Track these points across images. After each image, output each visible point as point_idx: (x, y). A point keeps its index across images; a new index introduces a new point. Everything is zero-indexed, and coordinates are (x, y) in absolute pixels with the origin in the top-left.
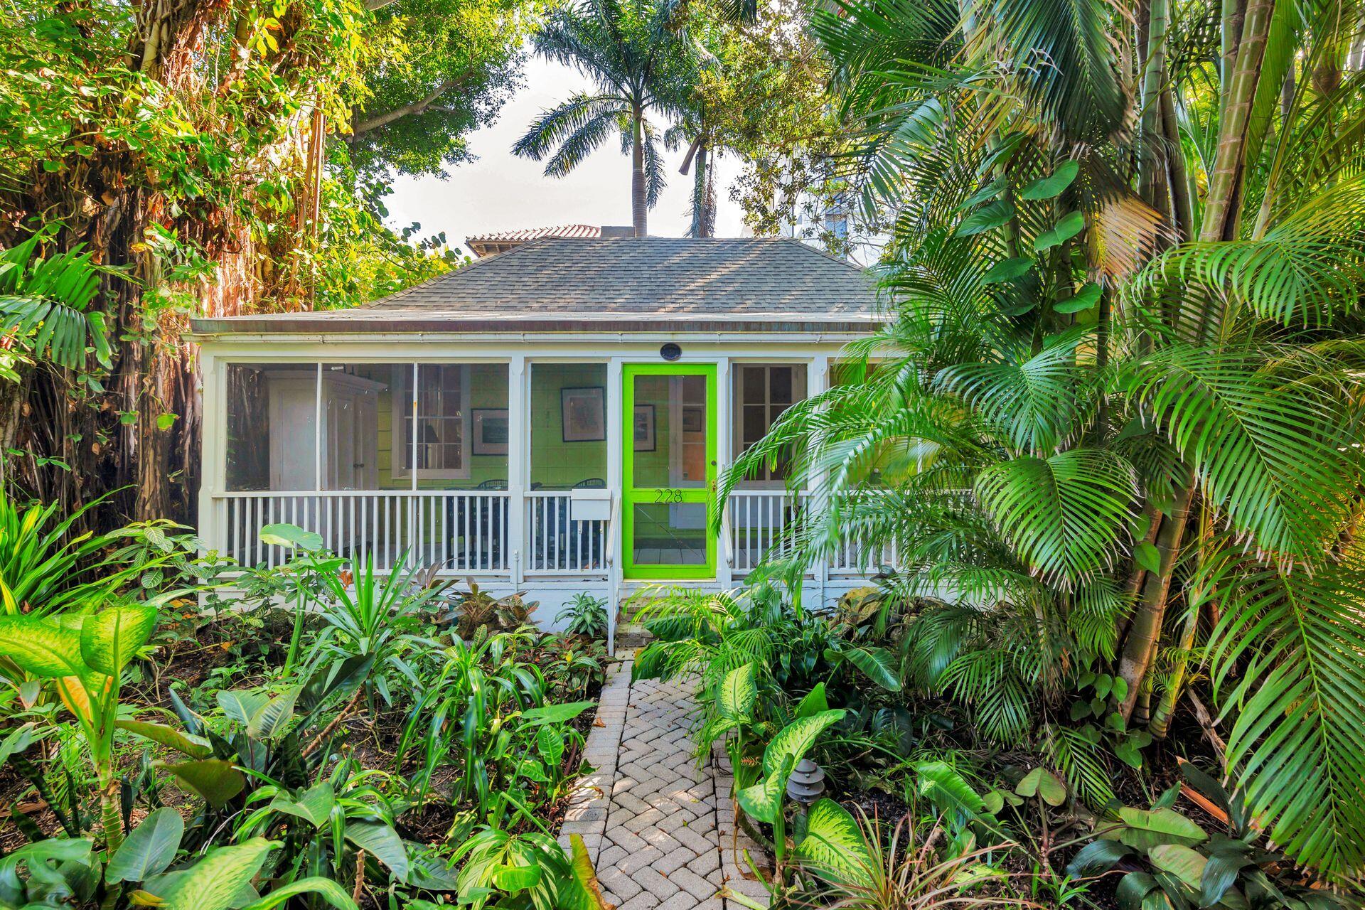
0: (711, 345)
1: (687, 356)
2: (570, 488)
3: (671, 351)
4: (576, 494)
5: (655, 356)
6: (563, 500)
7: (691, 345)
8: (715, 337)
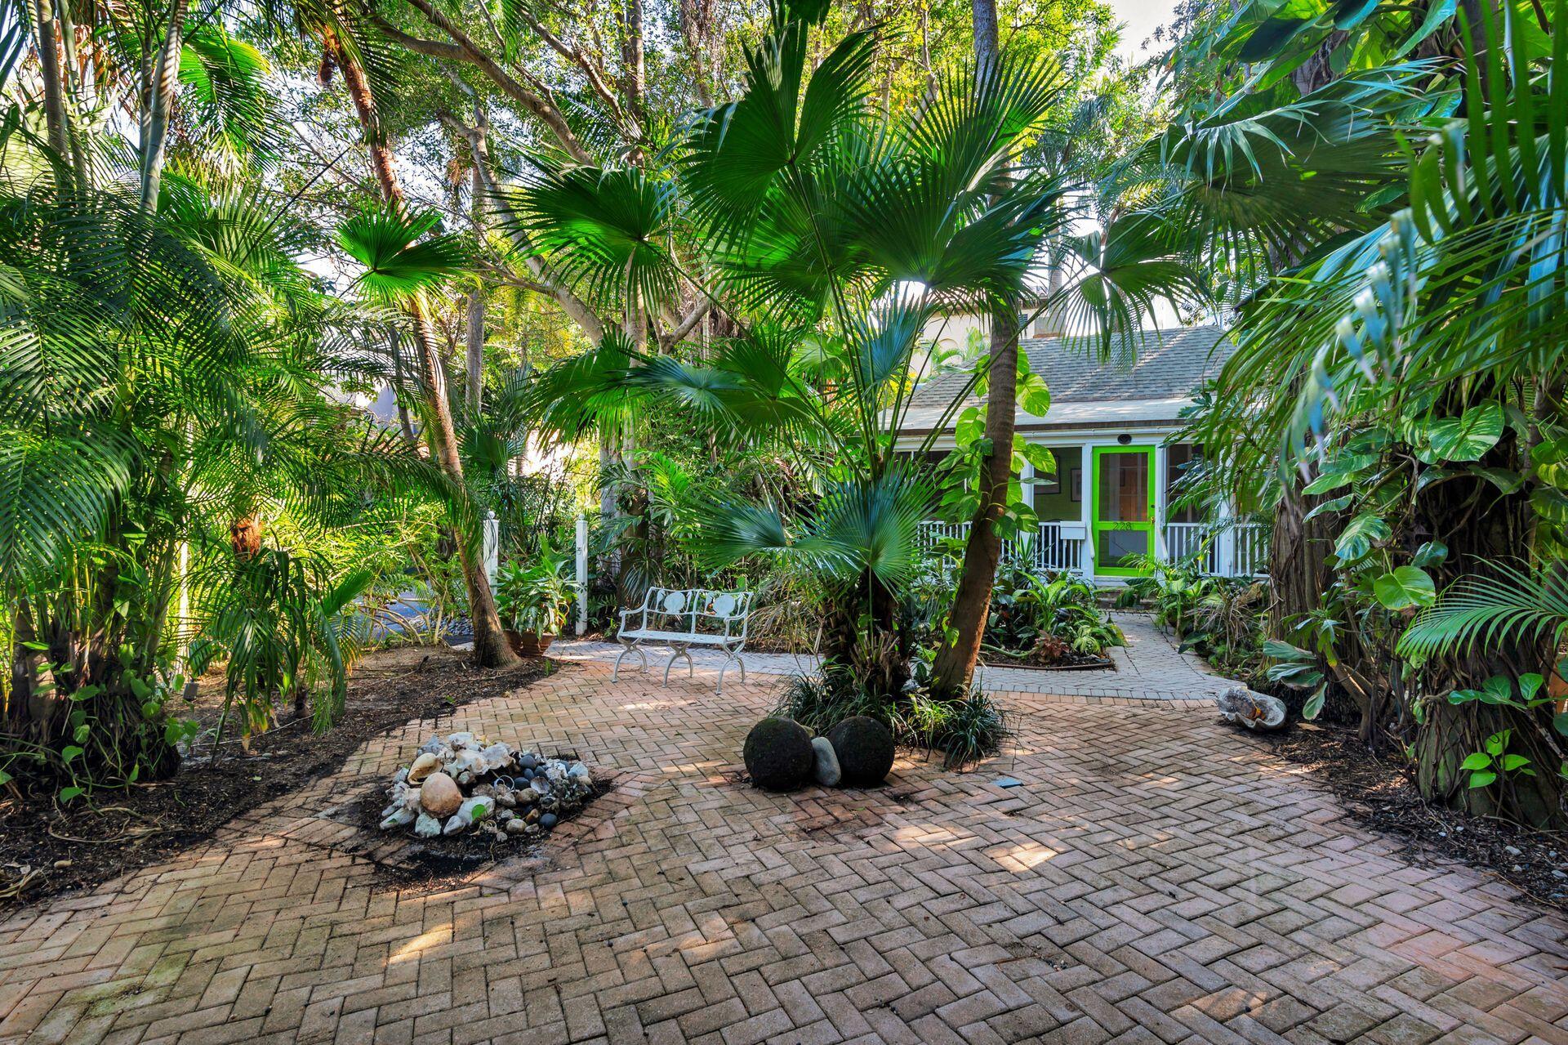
0: (1153, 434)
1: (1135, 441)
2: (1058, 520)
3: (1125, 439)
4: (1062, 524)
5: (1115, 442)
6: (1054, 528)
7: (1138, 435)
8: (1155, 430)
